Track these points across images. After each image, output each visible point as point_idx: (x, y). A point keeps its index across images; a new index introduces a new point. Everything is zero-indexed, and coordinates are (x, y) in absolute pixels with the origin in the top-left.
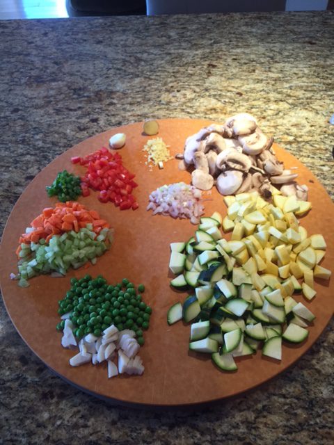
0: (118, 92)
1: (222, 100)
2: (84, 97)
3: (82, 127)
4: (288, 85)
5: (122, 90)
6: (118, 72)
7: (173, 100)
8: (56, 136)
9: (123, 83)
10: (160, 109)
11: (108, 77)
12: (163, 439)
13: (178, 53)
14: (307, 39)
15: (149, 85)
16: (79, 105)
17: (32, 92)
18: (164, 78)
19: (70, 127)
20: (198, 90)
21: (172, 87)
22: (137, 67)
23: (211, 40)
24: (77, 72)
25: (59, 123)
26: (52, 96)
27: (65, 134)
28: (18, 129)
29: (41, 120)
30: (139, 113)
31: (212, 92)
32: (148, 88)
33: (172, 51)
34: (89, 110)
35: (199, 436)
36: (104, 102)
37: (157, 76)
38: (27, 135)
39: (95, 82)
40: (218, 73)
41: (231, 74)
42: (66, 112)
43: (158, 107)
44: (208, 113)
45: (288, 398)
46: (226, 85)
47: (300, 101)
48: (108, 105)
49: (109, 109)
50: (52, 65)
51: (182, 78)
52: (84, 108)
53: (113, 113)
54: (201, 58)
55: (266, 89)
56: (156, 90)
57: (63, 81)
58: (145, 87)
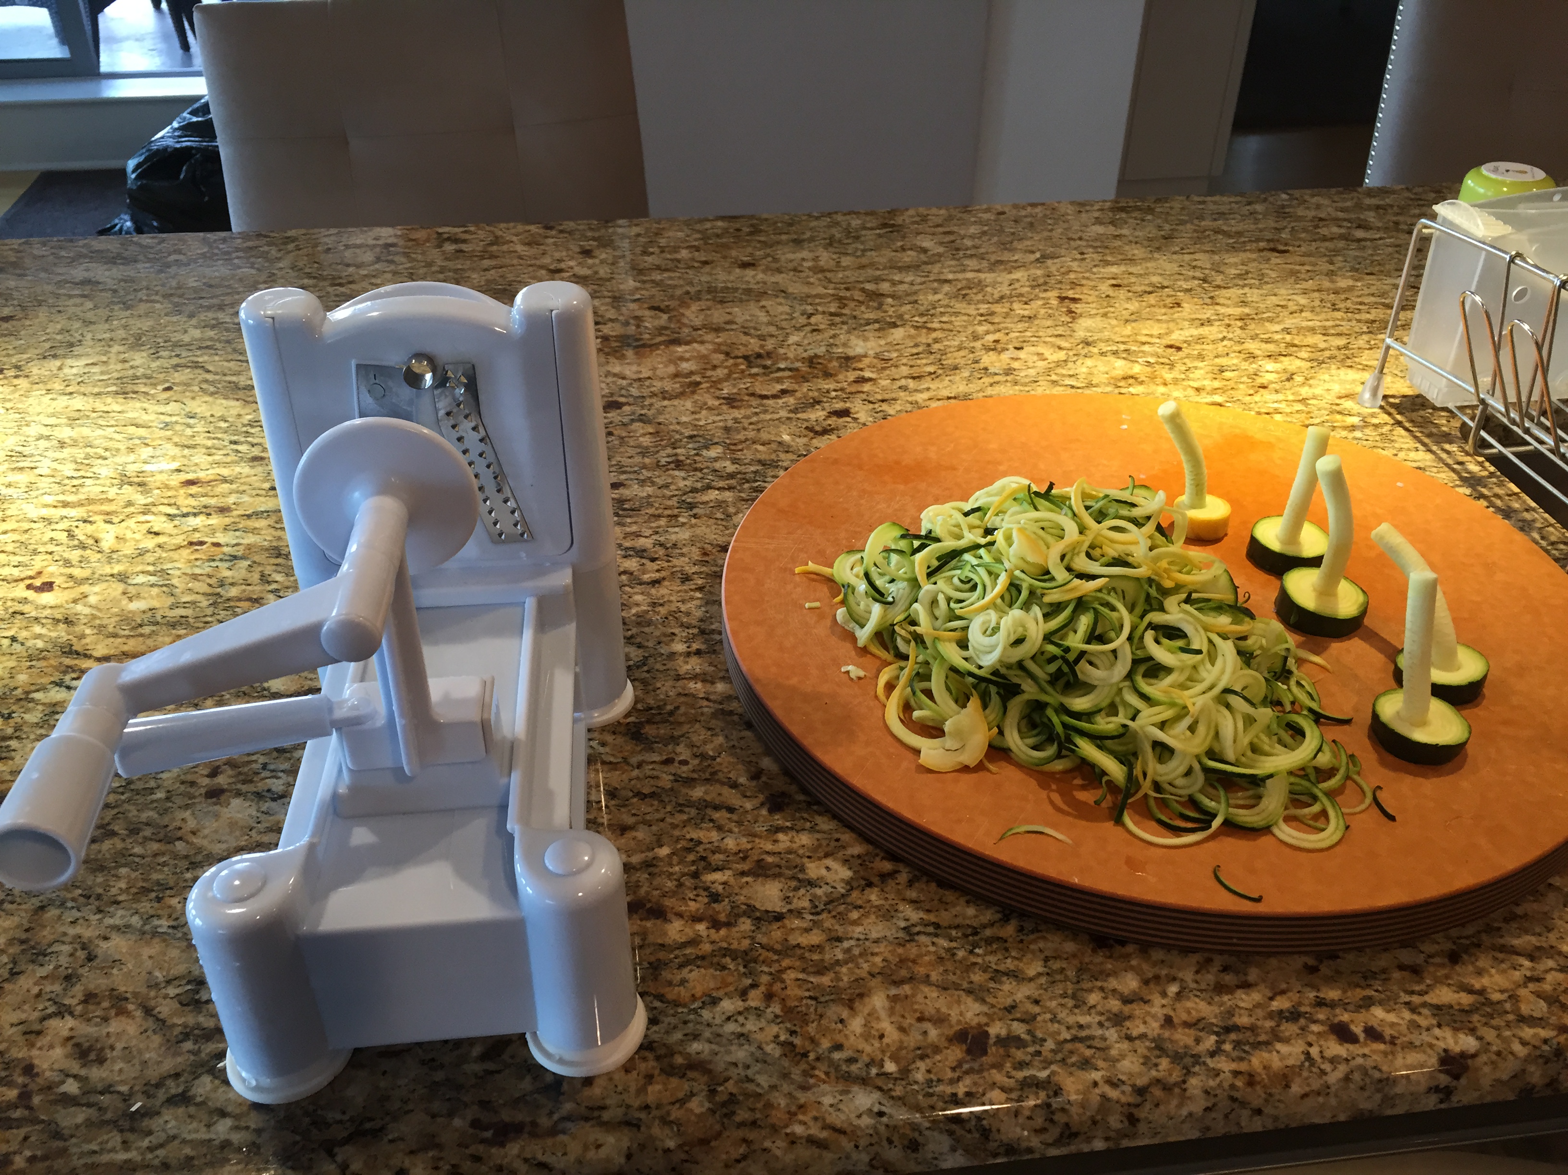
0: (865, 356)
1: (1140, 360)
2: (781, 370)
3: (818, 428)
4: (1278, 328)
5: (871, 352)
6: (837, 319)
8: (760, 448)
9: (866, 339)
10: (996, 383)
11: (816, 330)
13: (967, 279)
14: (1262, 244)
15: (936, 341)
16: (779, 387)
17: (634, 368)
18: (964, 327)
19: (785, 430)
21: (996, 342)
22: (879, 309)
23: (1033, 252)
24: (726, 323)
25: (751, 424)
26: (692, 373)
27: (780, 443)
28: (646, 441)
29: (699, 420)
31: (1105, 347)
32: (938, 346)
33: (950, 276)
34: (813, 394)
38: (679, 451)
40: (1093, 311)
41: (1126, 313)
42: (754, 401)
46: (1127, 332)
47: (1327, 354)
50: (647, 313)
51: (1010, 325)
53: (879, 397)
54: (1033, 287)
55: (1230, 336)
56: (960, 348)
57: (702, 343)
58: (929, 345)
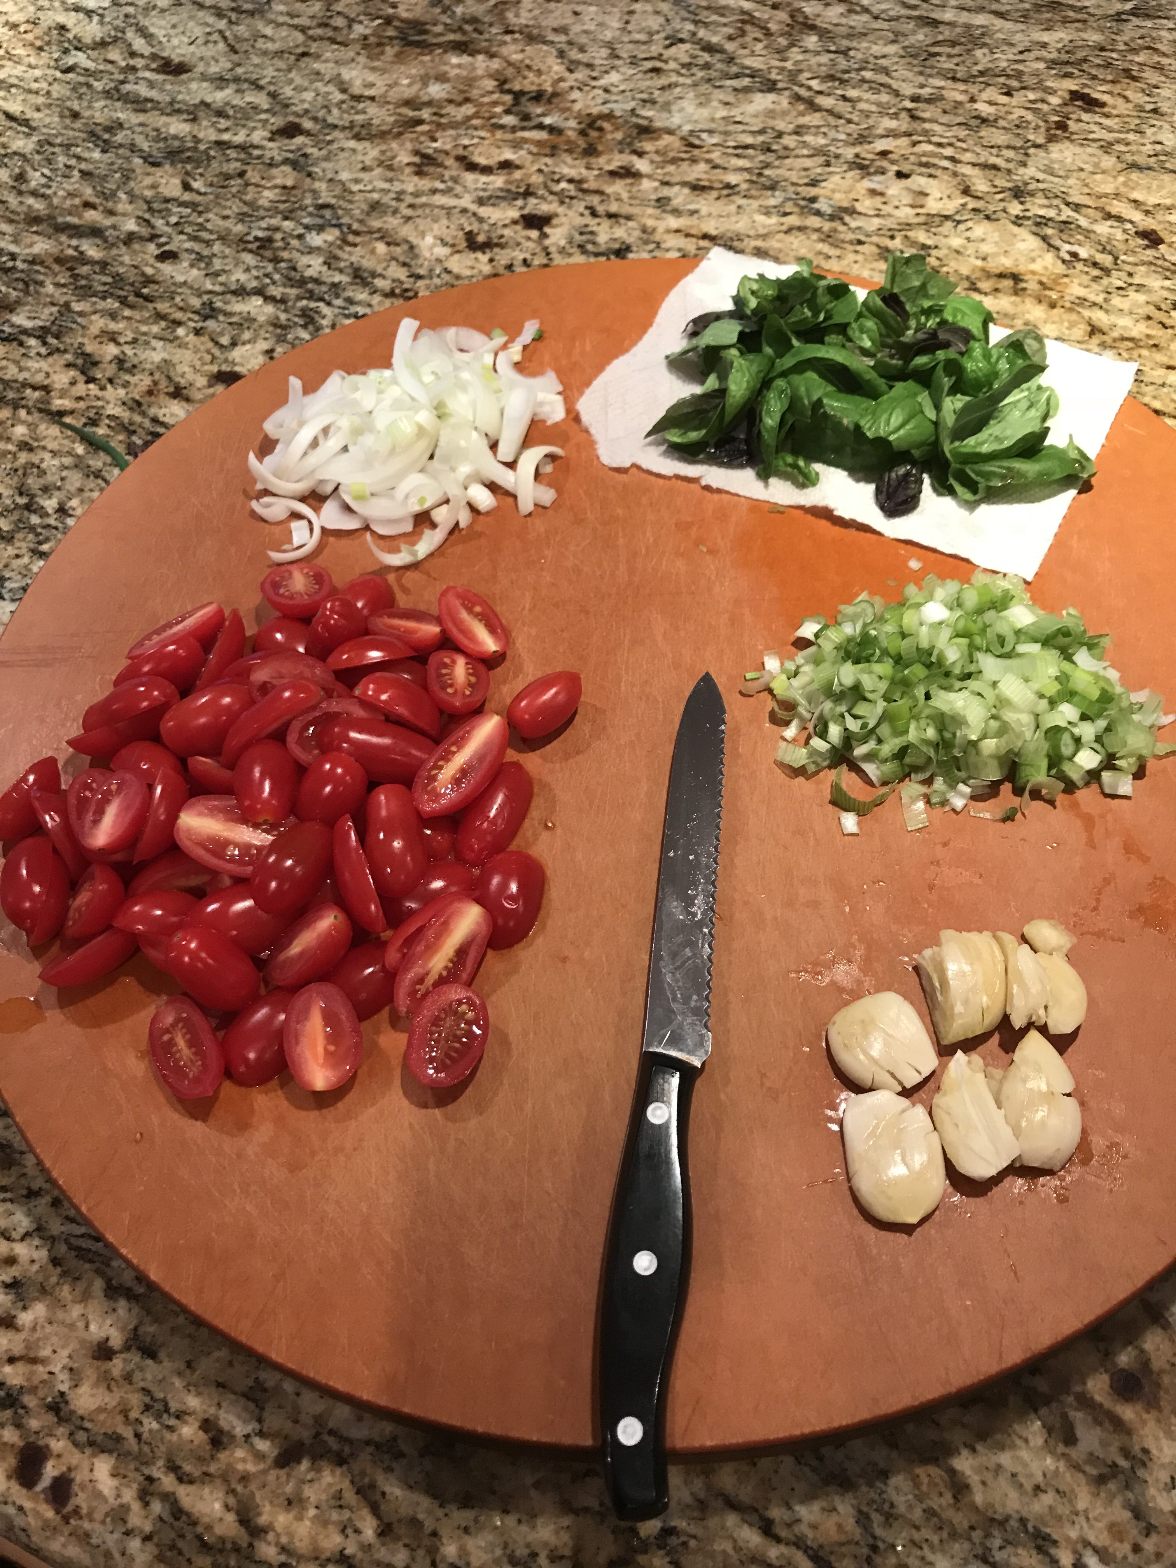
0: (670, 132)
1: (1067, 247)
2: (541, 127)
3: (481, 238)
5: (687, 128)
6: (706, 57)
7: (866, 205)
8: (381, 248)
9: (704, 102)
10: (800, 229)
11: (656, 70)
12: (239, 1488)
13: (968, 26)
15: (799, 130)
16: (508, 155)
17: (371, 77)
18: (867, 115)
19: (440, 228)
20: (981, 186)
21: (884, 154)
22: (781, 52)
24: (555, 30)
25: (411, 206)
26: (429, 103)
27: (412, 247)
28: (268, 197)
29: (357, 181)
30: (710, 227)
31: (1037, 207)
32: (789, 141)
34: (537, 179)
35: (369, 1532)
36: (601, 160)
37: (844, 98)
38: (288, 225)
39: (602, 82)
40: (1100, 134)
41: (1149, 149)
42: (453, 168)
43: (793, 220)
44: (985, 285)
45: (778, 1540)
46: (1109, 188)
48: (613, 174)
49: (609, 190)
51: (937, 128)
52: (518, 167)
53: (614, 208)
54: (1053, 64)
56: (819, 152)
57: (493, 56)
58: (780, 135)
